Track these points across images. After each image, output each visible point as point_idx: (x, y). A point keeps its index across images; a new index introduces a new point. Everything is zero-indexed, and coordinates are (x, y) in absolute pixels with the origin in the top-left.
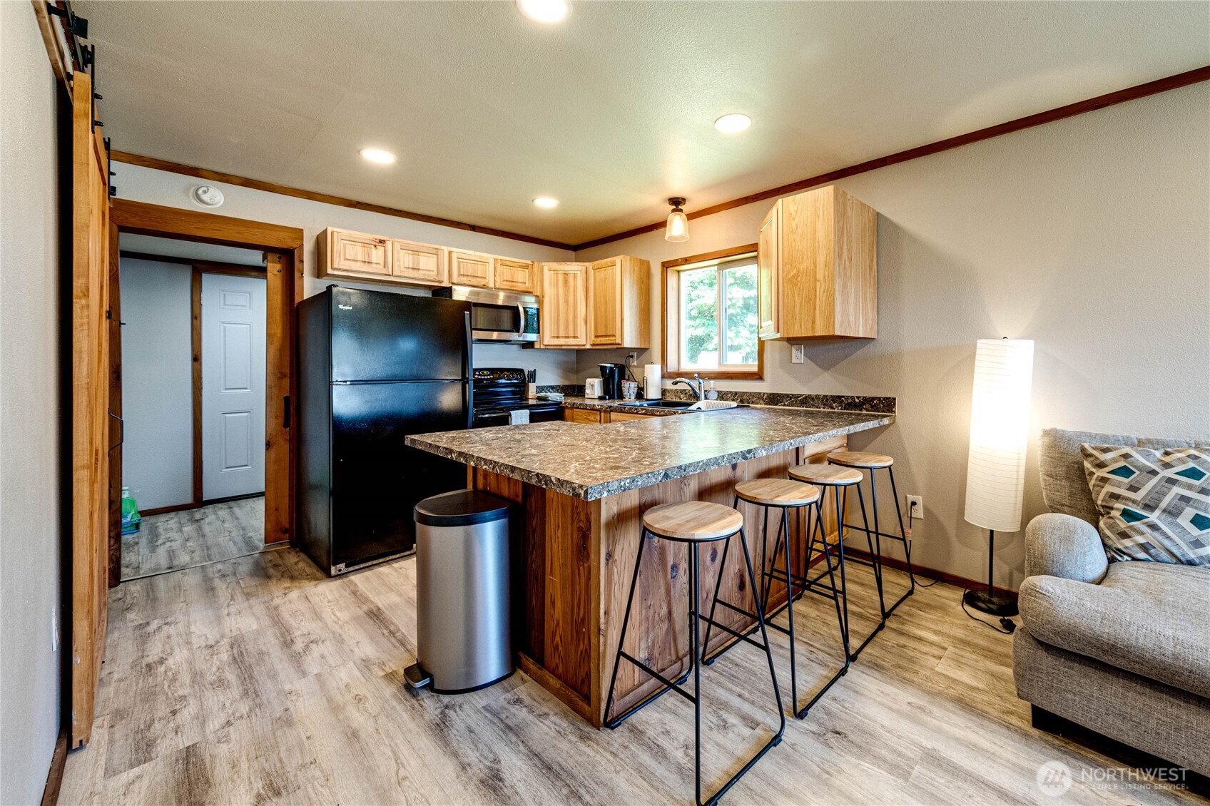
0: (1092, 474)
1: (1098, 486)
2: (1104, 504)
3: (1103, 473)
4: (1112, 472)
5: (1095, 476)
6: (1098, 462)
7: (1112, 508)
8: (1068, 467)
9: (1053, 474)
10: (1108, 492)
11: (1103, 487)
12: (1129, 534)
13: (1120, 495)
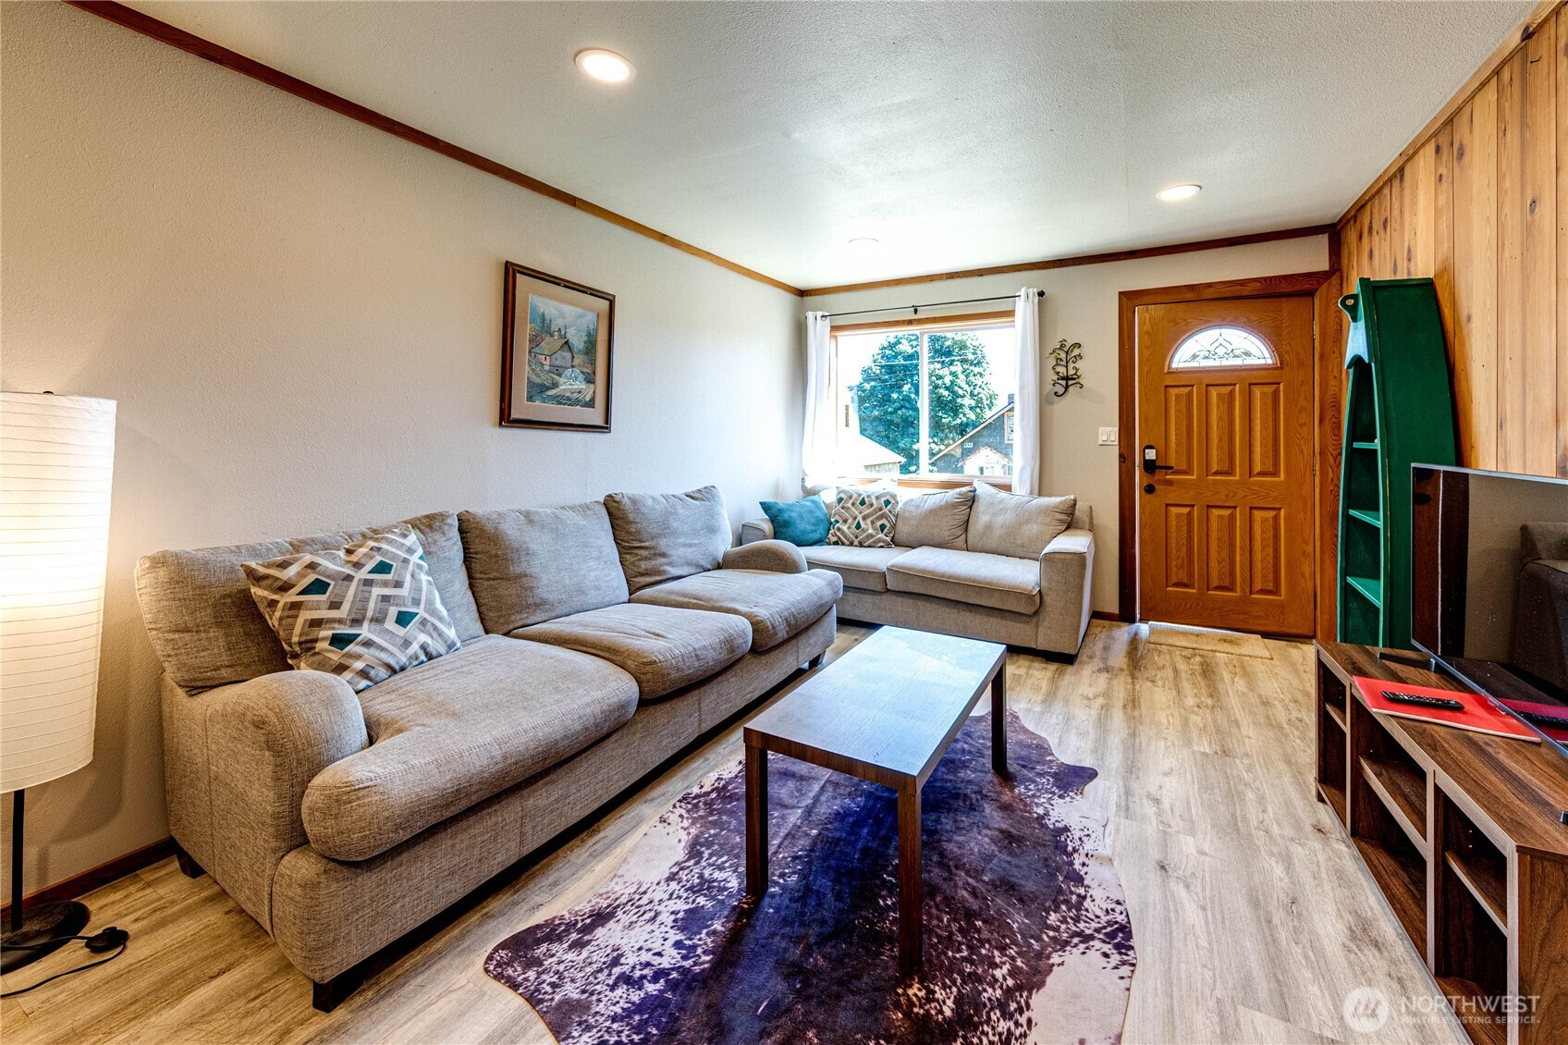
0: (273, 604)
1: (288, 617)
2: (303, 639)
3: (291, 597)
4: (303, 592)
5: (280, 605)
6: (280, 584)
7: (316, 640)
8: (214, 606)
9: (190, 625)
10: (306, 620)
11: (297, 617)
12: (347, 664)
13: (323, 619)
